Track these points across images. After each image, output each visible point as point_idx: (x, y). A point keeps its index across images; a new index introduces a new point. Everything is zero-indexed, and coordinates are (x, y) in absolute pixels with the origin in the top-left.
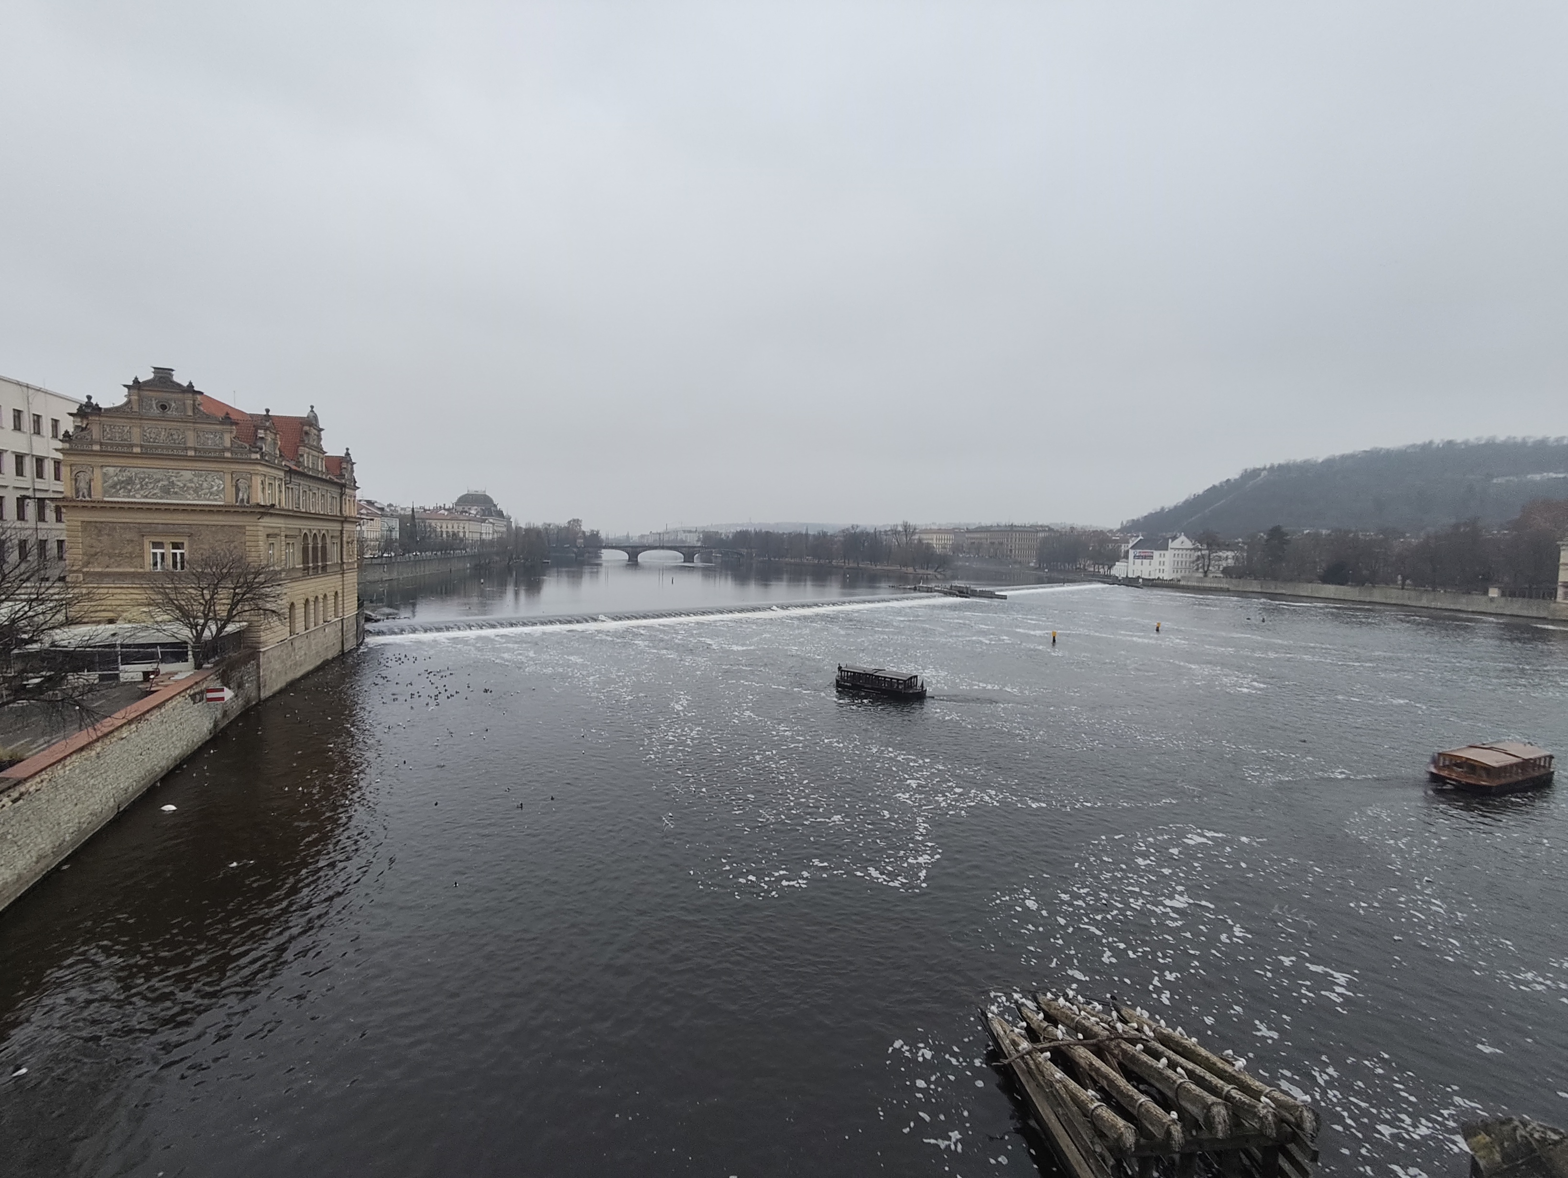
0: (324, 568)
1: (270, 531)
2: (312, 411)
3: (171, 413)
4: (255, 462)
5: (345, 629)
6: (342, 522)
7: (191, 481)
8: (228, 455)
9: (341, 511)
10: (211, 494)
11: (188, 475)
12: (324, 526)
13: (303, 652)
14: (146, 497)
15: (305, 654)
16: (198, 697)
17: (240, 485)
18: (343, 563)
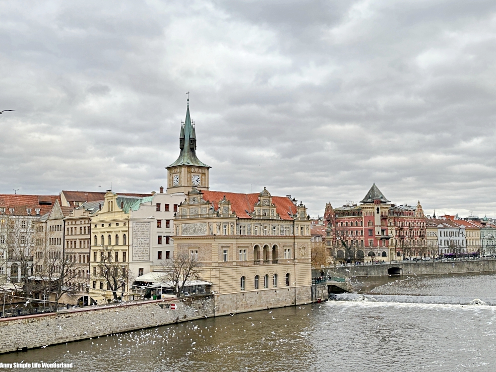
0: (277, 261)
1: (224, 245)
2: (265, 189)
3: (196, 202)
4: (214, 218)
5: (297, 293)
6: (294, 238)
7: (199, 227)
8: (208, 216)
9: (293, 233)
10: (204, 231)
11: (199, 225)
12: (275, 242)
13: (253, 300)
14: (190, 234)
15: (256, 301)
16: (164, 306)
17: (211, 227)
18: (295, 259)
